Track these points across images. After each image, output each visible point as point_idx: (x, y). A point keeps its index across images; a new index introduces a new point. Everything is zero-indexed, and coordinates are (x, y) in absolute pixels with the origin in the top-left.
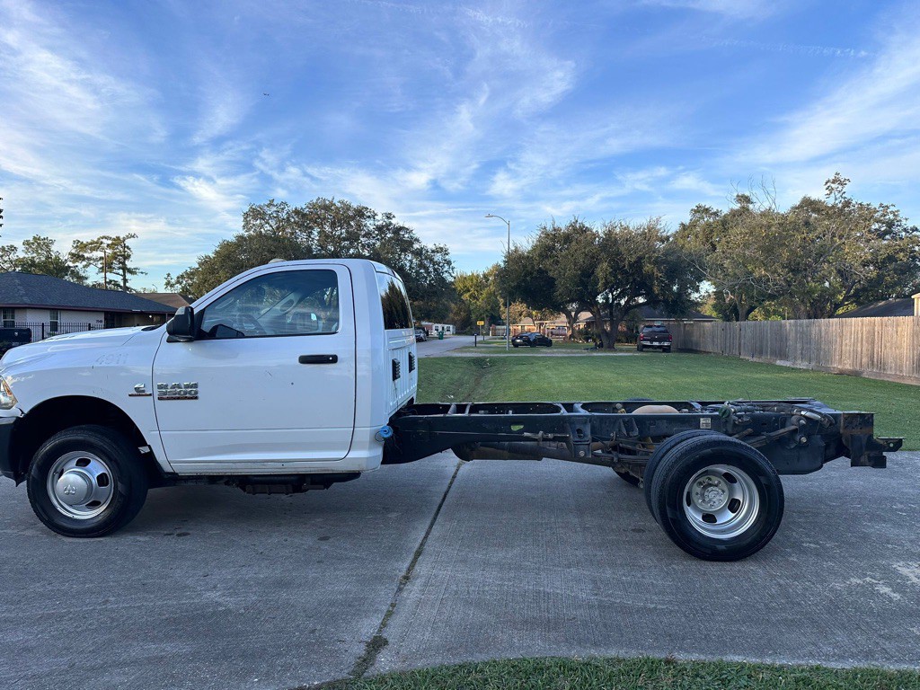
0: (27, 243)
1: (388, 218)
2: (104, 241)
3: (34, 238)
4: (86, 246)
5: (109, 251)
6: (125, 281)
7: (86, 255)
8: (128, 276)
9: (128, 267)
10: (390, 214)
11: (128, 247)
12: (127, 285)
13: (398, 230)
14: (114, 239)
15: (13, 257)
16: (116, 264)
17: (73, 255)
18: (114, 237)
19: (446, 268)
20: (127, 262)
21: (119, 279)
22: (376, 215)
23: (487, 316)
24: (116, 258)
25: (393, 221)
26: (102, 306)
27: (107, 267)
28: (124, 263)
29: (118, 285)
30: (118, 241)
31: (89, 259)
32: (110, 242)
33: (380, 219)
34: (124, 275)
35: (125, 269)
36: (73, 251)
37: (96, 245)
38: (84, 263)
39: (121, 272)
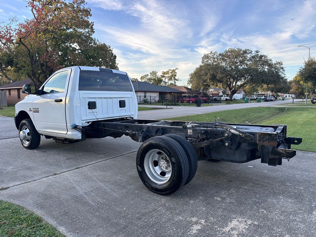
0: (151, 73)
1: (257, 52)
2: (169, 71)
3: (153, 72)
4: (165, 73)
5: (171, 74)
6: (175, 83)
7: (165, 76)
8: (176, 81)
9: (176, 78)
10: (258, 51)
11: (176, 73)
12: (176, 84)
13: (261, 56)
14: (172, 70)
15: (148, 77)
16: (173, 78)
17: (162, 76)
18: (172, 69)
19: (281, 70)
20: (176, 77)
21: (173, 82)
22: (252, 52)
23: (312, 91)
24: (172, 76)
25: (259, 54)
26: (158, 90)
27: (170, 79)
28: (174, 77)
29: (173, 84)
30: (174, 71)
31: (166, 77)
32: (171, 71)
33: (254, 54)
34: (175, 81)
35: (175, 79)
36: (162, 75)
37: (167, 73)
38: (164, 78)
39: (174, 80)
